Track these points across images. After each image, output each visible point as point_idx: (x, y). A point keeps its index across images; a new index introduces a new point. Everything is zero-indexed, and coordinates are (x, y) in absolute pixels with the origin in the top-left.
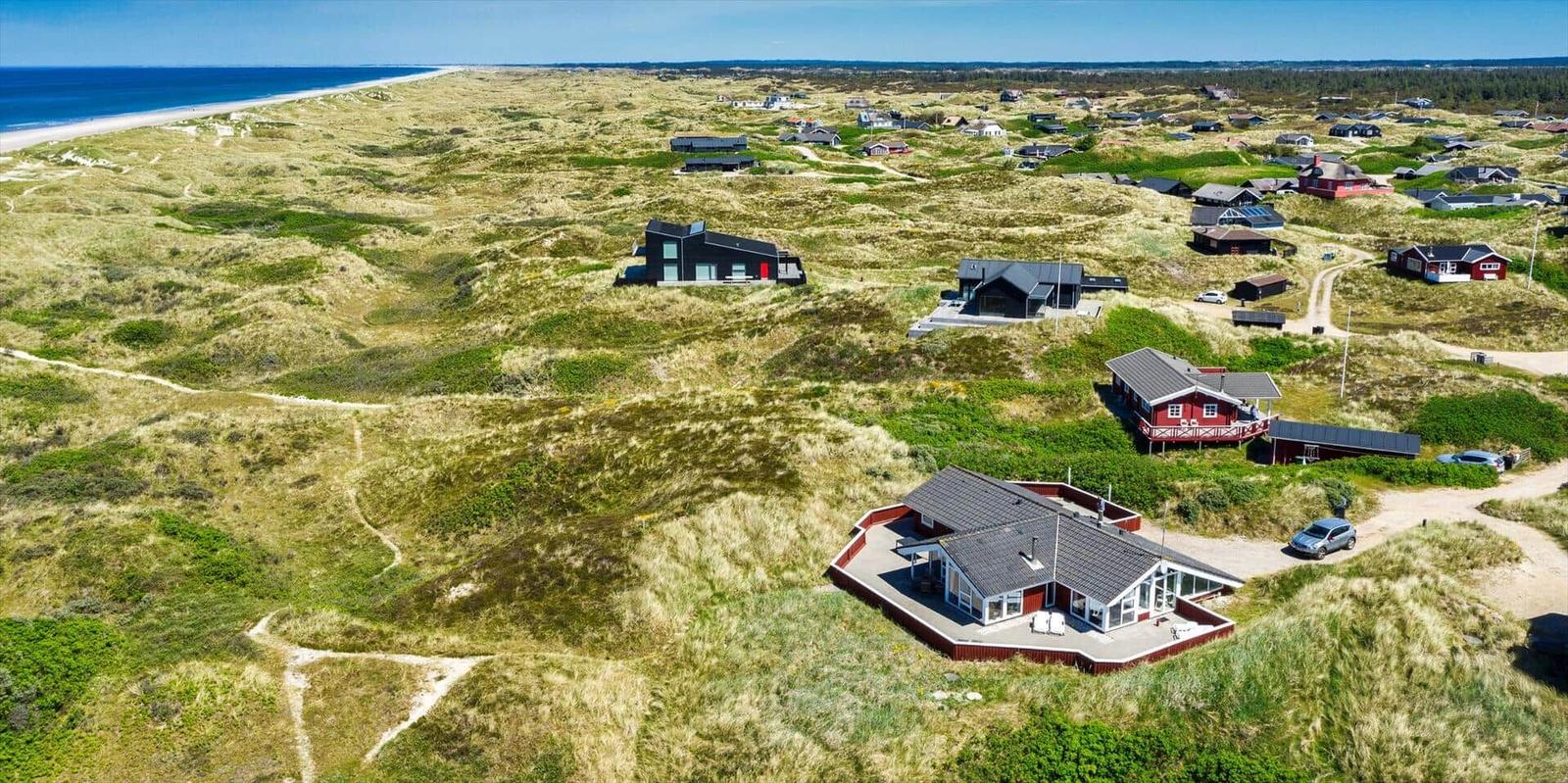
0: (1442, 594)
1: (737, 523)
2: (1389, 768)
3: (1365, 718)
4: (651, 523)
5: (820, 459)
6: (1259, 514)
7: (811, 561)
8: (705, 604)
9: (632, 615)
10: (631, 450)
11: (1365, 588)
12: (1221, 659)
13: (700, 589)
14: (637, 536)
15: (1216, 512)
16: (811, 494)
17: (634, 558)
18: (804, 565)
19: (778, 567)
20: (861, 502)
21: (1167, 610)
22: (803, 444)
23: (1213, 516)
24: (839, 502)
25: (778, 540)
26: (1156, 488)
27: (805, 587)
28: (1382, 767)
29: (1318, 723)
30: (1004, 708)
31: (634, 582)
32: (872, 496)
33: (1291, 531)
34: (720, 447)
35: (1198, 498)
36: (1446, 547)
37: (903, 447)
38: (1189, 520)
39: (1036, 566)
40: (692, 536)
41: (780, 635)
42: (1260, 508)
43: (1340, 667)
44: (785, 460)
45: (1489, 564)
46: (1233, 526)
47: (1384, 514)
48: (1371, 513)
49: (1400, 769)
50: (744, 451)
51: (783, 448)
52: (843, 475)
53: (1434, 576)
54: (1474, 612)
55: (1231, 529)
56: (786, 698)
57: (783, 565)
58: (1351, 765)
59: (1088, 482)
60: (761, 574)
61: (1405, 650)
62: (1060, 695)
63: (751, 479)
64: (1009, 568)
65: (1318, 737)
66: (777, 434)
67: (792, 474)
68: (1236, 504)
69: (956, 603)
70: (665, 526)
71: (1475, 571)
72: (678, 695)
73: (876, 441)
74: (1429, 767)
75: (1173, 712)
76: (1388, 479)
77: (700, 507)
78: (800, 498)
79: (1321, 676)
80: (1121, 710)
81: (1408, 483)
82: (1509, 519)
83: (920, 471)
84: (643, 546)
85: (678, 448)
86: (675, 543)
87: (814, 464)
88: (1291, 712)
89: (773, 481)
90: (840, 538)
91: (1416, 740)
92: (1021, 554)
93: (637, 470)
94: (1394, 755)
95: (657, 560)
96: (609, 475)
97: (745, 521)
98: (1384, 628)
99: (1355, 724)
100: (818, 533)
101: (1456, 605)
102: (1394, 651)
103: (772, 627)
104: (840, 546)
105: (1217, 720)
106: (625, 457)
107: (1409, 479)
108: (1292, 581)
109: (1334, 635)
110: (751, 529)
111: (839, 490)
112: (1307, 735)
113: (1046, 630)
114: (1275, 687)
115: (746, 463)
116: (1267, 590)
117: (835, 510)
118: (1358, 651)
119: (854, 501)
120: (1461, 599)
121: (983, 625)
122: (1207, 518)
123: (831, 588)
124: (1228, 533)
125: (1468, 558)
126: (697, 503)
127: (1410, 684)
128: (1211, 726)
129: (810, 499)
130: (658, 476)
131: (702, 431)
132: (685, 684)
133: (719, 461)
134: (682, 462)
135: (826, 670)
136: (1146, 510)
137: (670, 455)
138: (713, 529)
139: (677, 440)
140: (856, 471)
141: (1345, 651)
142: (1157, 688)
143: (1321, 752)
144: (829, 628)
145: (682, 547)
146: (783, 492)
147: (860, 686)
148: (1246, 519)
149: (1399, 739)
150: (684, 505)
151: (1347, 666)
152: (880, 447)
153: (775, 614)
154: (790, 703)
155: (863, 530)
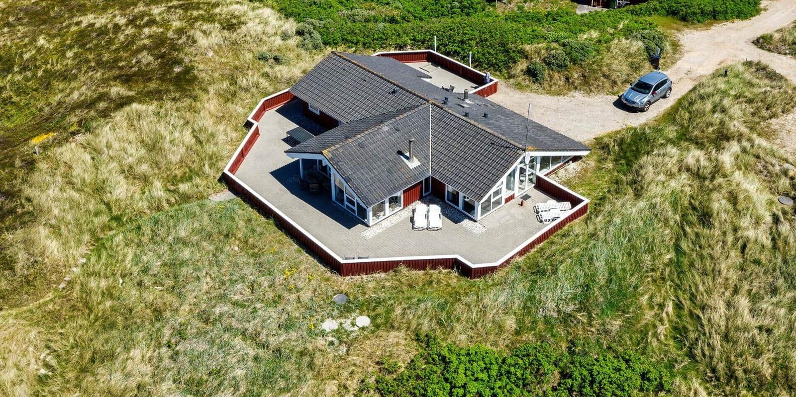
0: (758, 157)
1: (132, 136)
2: (740, 361)
3: (711, 302)
4: (45, 147)
5: (216, 48)
6: (594, 71)
7: (207, 166)
8: (103, 230)
9: (26, 256)
10: (39, 50)
11: (698, 161)
12: (586, 258)
13: (97, 214)
14: (30, 165)
15: (559, 72)
16: (206, 91)
17: (28, 191)
18: (199, 173)
19: (176, 176)
20: (253, 90)
21: (529, 188)
22: (198, 35)
23: (556, 75)
24: (234, 94)
25: (175, 148)
26: (507, 51)
27: (201, 197)
28: (733, 358)
29: (670, 308)
30: (393, 337)
31: (26, 218)
32: (264, 83)
33: (619, 83)
34: (122, 43)
35: (544, 60)
36: (750, 101)
37: (291, 25)
38: (537, 80)
39: (414, 164)
40: (88, 157)
41: (173, 266)
42: (595, 67)
43: (684, 245)
44: (182, 55)
45: (783, 112)
46: (573, 83)
47: (686, 56)
48: (677, 56)
49: (751, 362)
50: (144, 47)
51: (180, 42)
52: (237, 63)
53: (750, 140)
54: (785, 173)
55: (572, 87)
56: (177, 353)
57: (179, 173)
58: (704, 355)
59: (452, 48)
60: (158, 189)
61: (737, 224)
62: (443, 317)
63: (150, 80)
64: (389, 171)
65: (670, 321)
66: (176, 24)
67: (188, 70)
68: (575, 64)
69: (343, 203)
70: (58, 150)
71: (773, 121)
72: (72, 347)
73: (267, 24)
74: (776, 359)
75: (547, 321)
76: (684, 19)
77: (94, 124)
78: (195, 98)
79: (668, 257)
80: (500, 327)
81: (699, 21)
82: (780, 53)
83: (307, 49)
84: (36, 177)
85: (83, 46)
86: (70, 167)
87: (211, 54)
88: (646, 297)
89: (170, 80)
90: (234, 135)
91: (760, 328)
92: (400, 153)
93: (46, 71)
94: (742, 346)
95: (50, 192)
96: (18, 78)
97: (141, 133)
98: (719, 204)
99: (703, 308)
100: (213, 135)
101: (770, 168)
102: (728, 227)
103: (166, 257)
104: (234, 143)
105: (585, 321)
106: (33, 59)
107: (700, 18)
108: (629, 144)
109: (675, 211)
110: (148, 140)
111: (233, 81)
112: (661, 320)
113: (425, 226)
114: (632, 275)
115: (145, 61)
116: (609, 153)
117: (229, 104)
118: (699, 229)
119: (247, 90)
120: (774, 161)
121: (368, 226)
122: (551, 77)
123: (226, 195)
124: (569, 90)
125: (767, 109)
126: (93, 119)
127: (745, 260)
128: (580, 327)
129: (205, 97)
130: (65, 76)
131: (106, 26)
132: (80, 333)
133: (121, 59)
134: (87, 61)
135: (217, 310)
136: (500, 71)
137: (75, 54)
138: (109, 146)
139: (82, 37)
140: (250, 56)
141: (688, 229)
142: (531, 299)
143: (675, 338)
144: (222, 251)
145: (77, 171)
146: (177, 95)
147: (250, 326)
148: (584, 76)
149: (746, 329)
150: (79, 123)
151: (691, 245)
152: (270, 30)
153: (170, 239)
154: (181, 358)
155: (256, 124)
